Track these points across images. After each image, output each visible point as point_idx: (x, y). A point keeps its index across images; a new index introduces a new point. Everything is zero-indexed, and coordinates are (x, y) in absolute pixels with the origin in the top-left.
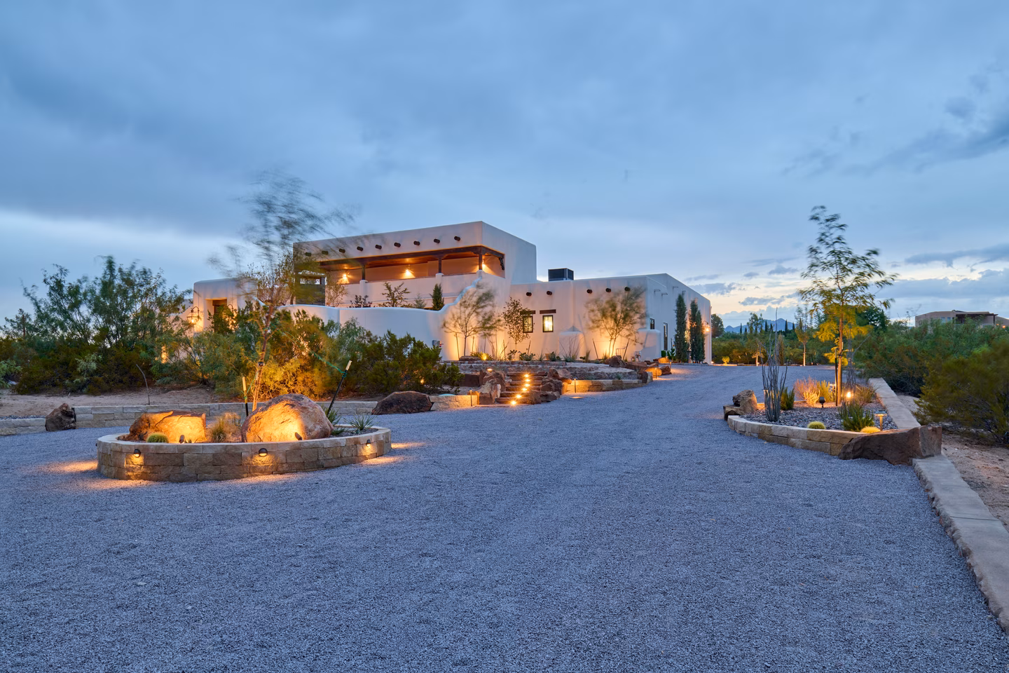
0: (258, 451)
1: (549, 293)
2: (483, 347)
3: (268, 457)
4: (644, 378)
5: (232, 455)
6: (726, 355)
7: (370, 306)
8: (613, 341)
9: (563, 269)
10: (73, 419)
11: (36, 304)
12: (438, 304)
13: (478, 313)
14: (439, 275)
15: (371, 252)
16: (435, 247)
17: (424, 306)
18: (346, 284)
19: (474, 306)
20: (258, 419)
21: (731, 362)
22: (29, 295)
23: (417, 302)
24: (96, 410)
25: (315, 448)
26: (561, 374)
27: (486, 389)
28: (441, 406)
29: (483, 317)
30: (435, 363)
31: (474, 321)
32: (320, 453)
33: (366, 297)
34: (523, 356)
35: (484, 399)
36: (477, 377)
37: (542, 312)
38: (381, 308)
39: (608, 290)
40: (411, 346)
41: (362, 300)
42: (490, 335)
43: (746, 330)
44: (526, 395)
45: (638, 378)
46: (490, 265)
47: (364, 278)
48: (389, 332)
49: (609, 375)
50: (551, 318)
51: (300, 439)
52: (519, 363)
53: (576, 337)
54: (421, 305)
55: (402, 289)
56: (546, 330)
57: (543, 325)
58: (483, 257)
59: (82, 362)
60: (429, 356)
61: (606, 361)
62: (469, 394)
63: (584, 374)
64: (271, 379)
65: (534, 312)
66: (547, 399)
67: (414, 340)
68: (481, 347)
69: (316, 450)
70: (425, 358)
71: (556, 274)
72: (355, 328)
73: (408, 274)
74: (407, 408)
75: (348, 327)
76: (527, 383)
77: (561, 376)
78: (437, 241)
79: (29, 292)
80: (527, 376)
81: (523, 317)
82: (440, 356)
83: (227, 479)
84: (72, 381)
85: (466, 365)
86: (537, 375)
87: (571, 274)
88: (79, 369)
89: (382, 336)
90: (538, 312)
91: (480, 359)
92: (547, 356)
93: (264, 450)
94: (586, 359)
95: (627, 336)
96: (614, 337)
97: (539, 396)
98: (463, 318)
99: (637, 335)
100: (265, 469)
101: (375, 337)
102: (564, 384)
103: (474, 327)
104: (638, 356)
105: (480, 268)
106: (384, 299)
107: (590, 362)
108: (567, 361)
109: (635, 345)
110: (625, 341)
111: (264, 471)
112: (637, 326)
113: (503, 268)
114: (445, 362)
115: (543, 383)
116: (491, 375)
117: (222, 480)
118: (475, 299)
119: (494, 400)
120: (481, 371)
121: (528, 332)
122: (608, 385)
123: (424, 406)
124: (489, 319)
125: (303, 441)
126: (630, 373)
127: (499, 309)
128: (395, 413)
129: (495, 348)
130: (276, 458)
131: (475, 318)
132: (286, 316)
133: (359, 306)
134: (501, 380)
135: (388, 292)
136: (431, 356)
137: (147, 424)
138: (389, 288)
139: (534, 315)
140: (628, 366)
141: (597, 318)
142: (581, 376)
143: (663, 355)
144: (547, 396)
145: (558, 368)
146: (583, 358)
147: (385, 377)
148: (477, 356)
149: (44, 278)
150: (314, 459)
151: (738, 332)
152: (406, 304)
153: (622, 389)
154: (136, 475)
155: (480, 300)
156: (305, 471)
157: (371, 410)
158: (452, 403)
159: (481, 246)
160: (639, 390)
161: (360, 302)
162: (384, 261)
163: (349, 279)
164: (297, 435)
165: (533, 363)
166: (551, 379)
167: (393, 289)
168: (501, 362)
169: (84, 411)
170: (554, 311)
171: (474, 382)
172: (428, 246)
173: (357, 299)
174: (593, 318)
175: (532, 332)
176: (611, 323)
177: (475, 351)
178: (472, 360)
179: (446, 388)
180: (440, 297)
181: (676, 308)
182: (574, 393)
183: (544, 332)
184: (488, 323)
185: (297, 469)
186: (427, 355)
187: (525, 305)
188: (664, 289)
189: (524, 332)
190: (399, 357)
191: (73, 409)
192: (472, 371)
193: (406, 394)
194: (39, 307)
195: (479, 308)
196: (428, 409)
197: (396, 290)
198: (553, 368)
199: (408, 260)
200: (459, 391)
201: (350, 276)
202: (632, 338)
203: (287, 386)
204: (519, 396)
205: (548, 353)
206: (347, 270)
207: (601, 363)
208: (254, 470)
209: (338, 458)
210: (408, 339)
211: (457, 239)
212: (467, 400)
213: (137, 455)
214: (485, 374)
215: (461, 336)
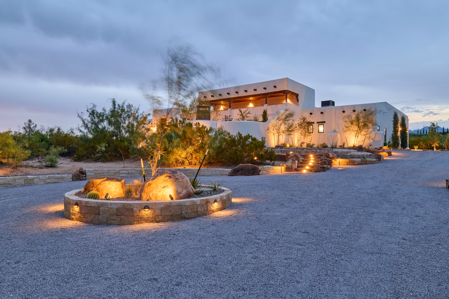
0: (143, 207)
1: (322, 113)
2: (287, 141)
3: (149, 211)
4: (379, 158)
5: (128, 210)
6: (416, 145)
7: (232, 120)
8: (356, 137)
9: (329, 101)
10: (85, 175)
11: (83, 121)
12: (265, 119)
13: (285, 124)
14: (266, 105)
15: (233, 95)
16: (264, 92)
17: (258, 120)
18: (221, 110)
19: (283, 120)
20: (150, 185)
21: (419, 148)
22: (80, 117)
23: (255, 118)
24: (95, 171)
25: (180, 206)
26: (331, 155)
27: (289, 163)
28: (265, 172)
29: (288, 125)
30: (262, 149)
31: (283, 128)
32: (183, 209)
33: (230, 116)
34: (308, 145)
35: (288, 169)
36: (284, 156)
37: (318, 123)
38: (237, 121)
39: (354, 111)
40: (250, 140)
41: (228, 117)
42: (291, 134)
43: (421, 132)
44: (312, 167)
45: (376, 158)
46: (291, 99)
47: (230, 108)
48: (239, 133)
49: (358, 156)
50: (323, 125)
51: (172, 199)
52: (307, 149)
53: (336, 135)
54: (256, 119)
55: (247, 112)
56: (320, 132)
57: (318, 129)
58: (288, 96)
59: (99, 147)
60: (260, 145)
61: (354, 148)
62: (280, 166)
63: (344, 155)
64: (180, 156)
65: (314, 123)
66: (324, 169)
67: (252, 137)
68: (286, 141)
69: (180, 207)
70: (256, 146)
71: (325, 104)
72: (223, 131)
73: (251, 105)
74: (246, 173)
75: (219, 130)
76: (312, 160)
77: (331, 157)
78: (265, 88)
79: (80, 115)
80: (311, 156)
81: (308, 125)
82: (265, 145)
83: (124, 225)
84: (94, 156)
85: (278, 149)
86: (317, 156)
87: (333, 103)
88: (97, 150)
89: (235, 135)
90: (316, 123)
91: (286, 147)
92: (321, 145)
93: (147, 207)
94: (342, 147)
95: (365, 135)
96: (357, 135)
97: (319, 168)
98: (278, 126)
99: (370, 134)
100: (148, 219)
101: (232, 135)
102: (333, 161)
103: (283, 130)
104: (370, 145)
105: (286, 101)
106: (239, 117)
107: (345, 148)
108: (332, 148)
109: (369, 139)
110: (364, 137)
111: (147, 220)
112: (370, 130)
113: (298, 101)
114: (268, 148)
115: (321, 160)
116: (292, 155)
117: (122, 225)
118: (284, 116)
119: (294, 169)
120: (286, 153)
121: (310, 133)
122: (358, 161)
123: (255, 172)
124: (291, 126)
125: (174, 200)
126: (370, 155)
127: (296, 121)
128: (240, 175)
129: (293, 141)
130: (155, 212)
131: (284, 126)
132: (190, 125)
133: (227, 121)
134: (298, 159)
135: (240, 113)
136: (259, 145)
137: (92, 185)
138: (241, 112)
139: (314, 124)
140: (368, 151)
141: (348, 126)
142: (343, 156)
143: (385, 145)
144: (324, 168)
145: (329, 152)
146: (341, 146)
147: (235, 156)
148: (284, 145)
149: (87, 109)
150: (179, 213)
151: (416, 133)
152: (249, 119)
153: (367, 164)
154: (77, 218)
155: (287, 117)
156: (173, 220)
157: (228, 173)
158: (271, 171)
159: (287, 90)
160: (377, 165)
161: (227, 119)
162: (240, 99)
163: (224, 108)
164: (170, 196)
165: (314, 149)
166: (325, 158)
167: (243, 112)
168: (297, 148)
169: (90, 172)
170: (324, 122)
171: (283, 159)
172: (261, 91)
173: (225, 117)
174: (346, 125)
175: (313, 133)
176: (356, 128)
177: (283, 142)
178: (281, 147)
179: (268, 161)
180: (266, 116)
181: (393, 119)
182: (338, 166)
183: (319, 132)
184: (290, 128)
185: (168, 220)
186: (257, 145)
187: (309, 119)
188: (385, 110)
189: (308, 133)
190: (244, 146)
191: (85, 170)
192: (282, 153)
193: (246, 165)
194: (84, 122)
195: (286, 121)
196: (257, 173)
197: (244, 112)
198: (326, 152)
199: (251, 98)
200: (275, 164)
201: (224, 107)
202: (368, 136)
203: (188, 160)
204: (307, 167)
205: (321, 143)
206: (223, 104)
207: (351, 149)
208: (141, 220)
209: (195, 212)
210: (248, 137)
211: (275, 87)
212: (279, 169)
213: (77, 206)
214: (289, 155)
215: (276, 135)
